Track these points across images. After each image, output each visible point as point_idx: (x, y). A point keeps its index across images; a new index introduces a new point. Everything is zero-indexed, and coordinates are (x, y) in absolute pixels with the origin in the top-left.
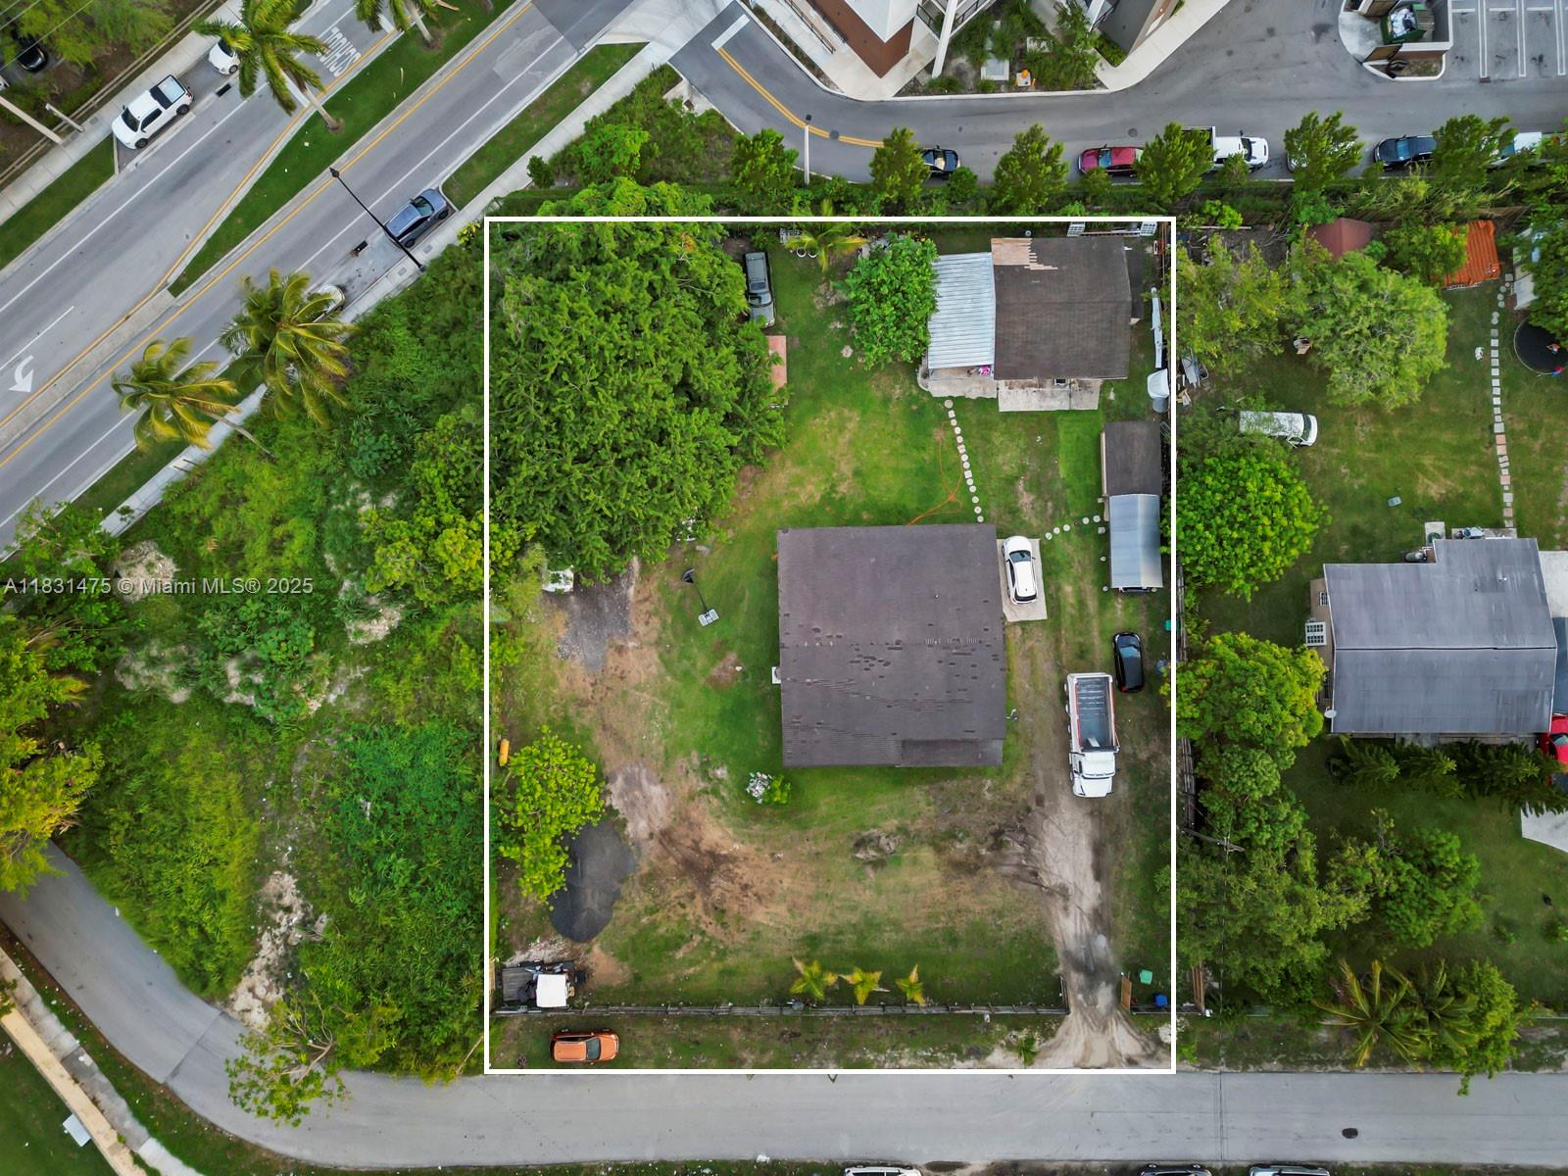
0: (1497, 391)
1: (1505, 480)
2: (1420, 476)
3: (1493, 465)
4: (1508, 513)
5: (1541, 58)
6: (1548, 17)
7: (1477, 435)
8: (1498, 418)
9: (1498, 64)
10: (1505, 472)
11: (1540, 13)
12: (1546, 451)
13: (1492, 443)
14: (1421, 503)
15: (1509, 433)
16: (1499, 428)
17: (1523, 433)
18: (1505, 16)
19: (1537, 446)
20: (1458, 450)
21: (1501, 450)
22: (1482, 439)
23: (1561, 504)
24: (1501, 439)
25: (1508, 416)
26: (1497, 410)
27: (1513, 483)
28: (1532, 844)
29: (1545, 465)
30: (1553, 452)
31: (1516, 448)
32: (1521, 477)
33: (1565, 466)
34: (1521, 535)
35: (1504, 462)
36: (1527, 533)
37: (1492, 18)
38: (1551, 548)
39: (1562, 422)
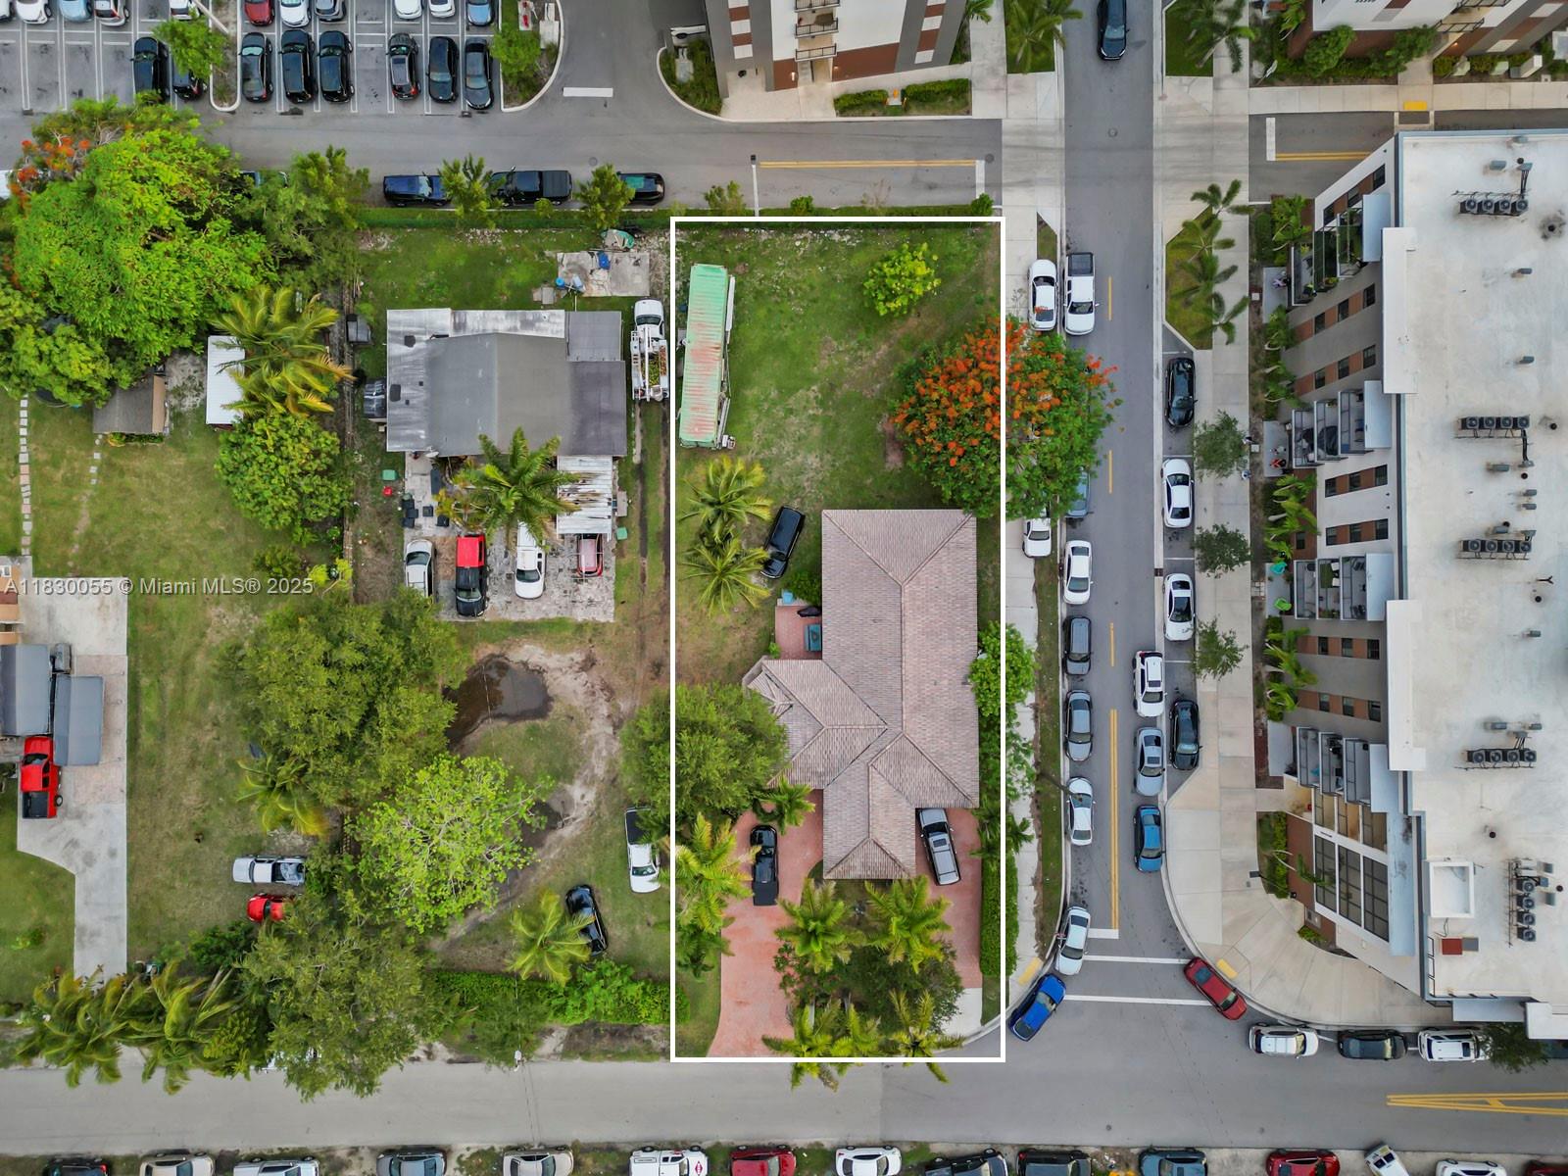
0: (24, 422)
1: (26, 509)
3: (15, 495)
4: (26, 541)
5: (81, 92)
6: (86, 52)
7: (2, 466)
8: (24, 449)
9: (39, 97)
10: (27, 501)
11: (80, 47)
12: (67, 482)
13: (17, 473)
15: (33, 463)
16: (23, 458)
17: (47, 463)
18: (46, 48)
19: (59, 476)
21: (24, 479)
22: (7, 470)
23: (77, 533)
24: (25, 469)
25: (33, 446)
26: (23, 441)
27: (33, 511)
28: (24, 856)
29: (65, 494)
30: (73, 482)
31: (39, 478)
32: (41, 506)
33: (84, 498)
34: (36, 561)
35: (26, 491)
36: (42, 560)
37: (33, 50)
38: (63, 575)
39: (83, 453)
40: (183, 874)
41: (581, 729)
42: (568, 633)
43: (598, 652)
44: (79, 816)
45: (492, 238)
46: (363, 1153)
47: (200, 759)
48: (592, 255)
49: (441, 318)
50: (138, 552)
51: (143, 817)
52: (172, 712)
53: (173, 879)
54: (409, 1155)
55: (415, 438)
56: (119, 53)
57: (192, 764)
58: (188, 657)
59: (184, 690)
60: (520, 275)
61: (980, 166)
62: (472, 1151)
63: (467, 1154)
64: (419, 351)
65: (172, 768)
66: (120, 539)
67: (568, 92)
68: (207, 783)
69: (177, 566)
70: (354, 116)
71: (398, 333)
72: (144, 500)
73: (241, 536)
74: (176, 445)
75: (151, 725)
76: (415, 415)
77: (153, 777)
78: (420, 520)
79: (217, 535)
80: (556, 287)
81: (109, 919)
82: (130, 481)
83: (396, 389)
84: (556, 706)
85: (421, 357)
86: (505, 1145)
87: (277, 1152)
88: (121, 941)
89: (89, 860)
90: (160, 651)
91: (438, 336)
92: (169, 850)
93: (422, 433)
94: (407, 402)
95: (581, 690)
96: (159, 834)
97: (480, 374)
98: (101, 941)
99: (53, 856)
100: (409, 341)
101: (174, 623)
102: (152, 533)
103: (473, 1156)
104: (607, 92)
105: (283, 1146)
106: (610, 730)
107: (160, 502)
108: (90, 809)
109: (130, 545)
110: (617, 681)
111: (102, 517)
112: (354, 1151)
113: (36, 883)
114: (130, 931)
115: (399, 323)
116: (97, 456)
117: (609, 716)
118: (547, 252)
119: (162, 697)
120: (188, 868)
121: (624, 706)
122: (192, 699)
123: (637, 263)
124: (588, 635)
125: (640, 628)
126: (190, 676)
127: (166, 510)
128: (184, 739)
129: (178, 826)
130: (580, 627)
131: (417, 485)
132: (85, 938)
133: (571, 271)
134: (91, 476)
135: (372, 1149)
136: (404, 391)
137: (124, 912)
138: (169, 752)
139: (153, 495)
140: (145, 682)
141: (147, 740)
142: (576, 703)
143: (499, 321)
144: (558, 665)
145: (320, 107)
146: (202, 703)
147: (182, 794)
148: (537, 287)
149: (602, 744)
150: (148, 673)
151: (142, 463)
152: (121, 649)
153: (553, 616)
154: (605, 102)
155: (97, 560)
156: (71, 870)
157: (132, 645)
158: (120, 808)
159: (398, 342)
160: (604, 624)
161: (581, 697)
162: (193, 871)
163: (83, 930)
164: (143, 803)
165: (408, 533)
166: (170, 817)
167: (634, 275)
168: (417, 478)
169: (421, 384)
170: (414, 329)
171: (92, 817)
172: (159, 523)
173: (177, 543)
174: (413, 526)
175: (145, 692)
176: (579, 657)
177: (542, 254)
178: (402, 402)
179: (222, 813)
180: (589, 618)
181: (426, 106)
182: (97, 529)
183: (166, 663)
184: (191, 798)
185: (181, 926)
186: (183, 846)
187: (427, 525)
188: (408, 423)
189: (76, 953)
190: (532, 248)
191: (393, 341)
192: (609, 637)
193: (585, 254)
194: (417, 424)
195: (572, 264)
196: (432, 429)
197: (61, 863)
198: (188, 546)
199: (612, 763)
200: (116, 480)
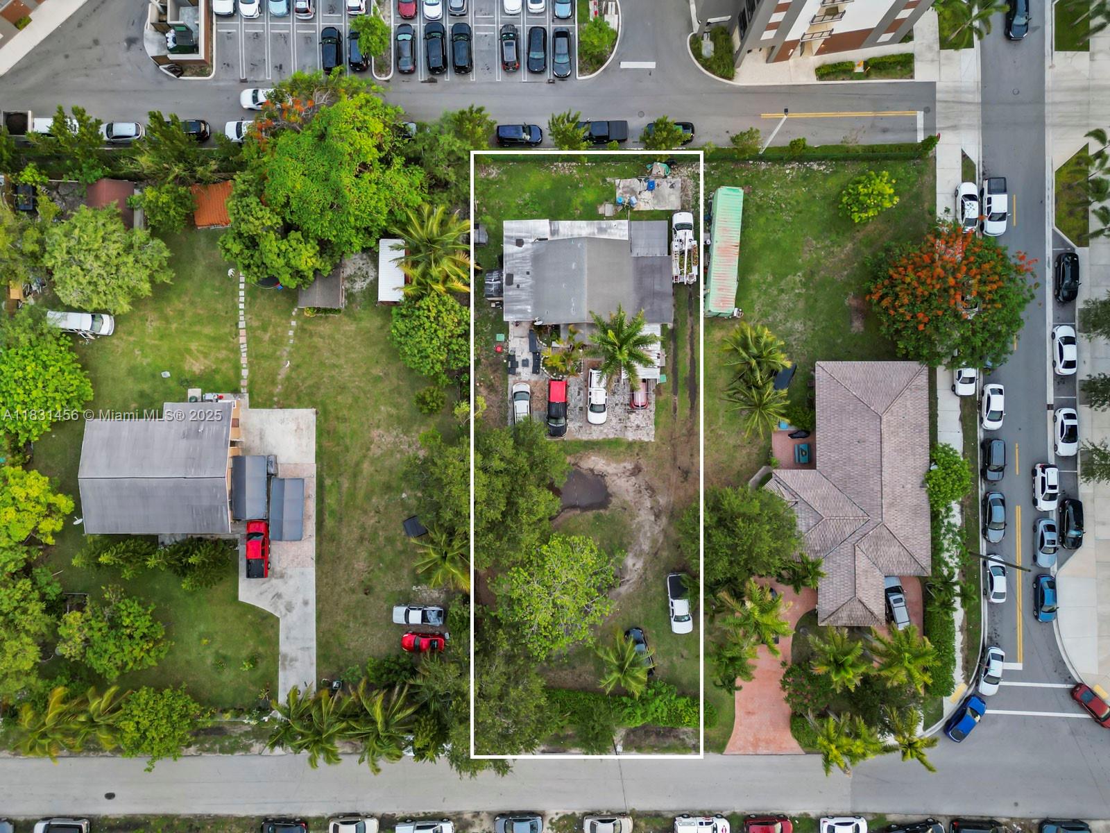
0: (242, 299)
1: (244, 361)
2: (188, 357)
3: (236, 351)
4: (244, 383)
5: (281, 67)
6: (285, 38)
7: (227, 330)
8: (242, 318)
9: (252, 70)
10: (244, 355)
11: (281, 34)
12: (272, 341)
13: (237, 335)
14: (188, 376)
15: (248, 328)
16: (242, 325)
17: (258, 328)
18: (257, 35)
19: (267, 337)
20: (214, 339)
21: (243, 340)
22: (230, 333)
23: (280, 377)
24: (243, 332)
25: (249, 316)
26: (241, 313)
27: (249, 362)
28: (243, 604)
29: (271, 350)
30: (277, 342)
31: (253, 339)
32: (255, 358)
33: (285, 351)
34: (251, 398)
35: (244, 348)
36: (255, 397)
37: (248, 36)
38: (270, 407)
39: (284, 321)
40: (355, 617)
41: (633, 517)
42: (622, 449)
43: (643, 462)
44: (282, 576)
45: (569, 169)
46: (483, 816)
47: (366, 536)
48: (640, 180)
49: (542, 226)
50: (322, 391)
51: (326, 577)
52: (346, 504)
53: (348, 621)
54: (518, 818)
55: (524, 312)
56: (308, 39)
57: (361, 539)
58: (357, 464)
59: (355, 488)
60: (590, 196)
61: (920, 115)
62: (561, 815)
63: (556, 818)
64: (527, 250)
65: (347, 542)
66: (310, 382)
67: (624, 65)
68: (371, 554)
69: (350, 400)
70: (473, 83)
71: (512, 237)
72: (326, 354)
73: (395, 381)
74: (349, 316)
75: (332, 512)
76: (524, 296)
77: (334, 549)
78: (520, 369)
79: (377, 379)
80: (616, 204)
81: (303, 649)
82: (316, 340)
83: (510, 277)
84: (614, 500)
85: (528, 254)
86: (582, 811)
87: (422, 815)
88: (312, 664)
89: (289, 608)
90: (338, 460)
91: (540, 240)
92: (346, 600)
93: (529, 308)
94: (518, 286)
95: (631, 489)
96: (338, 589)
97: (573, 266)
98: (297, 664)
99: (264, 604)
100: (519, 243)
101: (348, 441)
102: (332, 377)
103: (560, 819)
104: (651, 65)
105: (427, 811)
106: (652, 518)
107: (338, 356)
108: (289, 572)
109: (317, 386)
110: (657, 483)
111: (298, 366)
112: (477, 814)
113: (252, 624)
114: (318, 657)
115: (512, 230)
116: (294, 323)
117: (652, 508)
118: (608, 179)
119: (340, 493)
120: (359, 613)
121: (662, 500)
122: (361, 494)
123: (672, 187)
124: (636, 450)
125: (673, 445)
126: (360, 479)
127: (342, 361)
128: (355, 522)
129: (351, 584)
130: (631, 445)
131: (519, 345)
132: (287, 663)
133: (626, 192)
134: (289, 338)
135: (489, 813)
136: (516, 279)
137: (314, 644)
138: (345, 531)
139: (333, 351)
140: (328, 482)
141: (329, 523)
142: (628, 498)
143: (582, 228)
144: (615, 471)
145: (449, 77)
146: (368, 497)
147: (354, 561)
148: (601, 204)
149: (647, 528)
150: (329, 476)
151: (325, 328)
152: (310, 460)
153: (611, 436)
154: (650, 72)
155: (294, 396)
156: (277, 614)
157: (320, 456)
158: (311, 571)
159: (512, 243)
160: (647, 443)
161: (632, 494)
162: (363, 615)
163: (285, 657)
164: (327, 567)
165: (511, 379)
166: (346, 577)
167: (669, 195)
168: (518, 339)
169: (528, 273)
170: (523, 234)
171: (291, 577)
172: (337, 370)
173: (350, 385)
174: (514, 374)
175: (328, 488)
176: (629, 466)
177: (604, 180)
178: (514, 286)
179: (381, 575)
180: (636, 438)
181: (523, 76)
182: (294, 374)
183: (342, 469)
184: (360, 565)
185: (354, 654)
186: (354, 597)
187: (525, 373)
188: (519, 301)
189: (281, 674)
190: (598, 176)
191: (508, 242)
192: (651, 451)
193: (636, 180)
194: (525, 302)
195: (625, 187)
196: (536, 306)
197: (269, 609)
198: (358, 387)
199: (654, 541)
200: (307, 340)
